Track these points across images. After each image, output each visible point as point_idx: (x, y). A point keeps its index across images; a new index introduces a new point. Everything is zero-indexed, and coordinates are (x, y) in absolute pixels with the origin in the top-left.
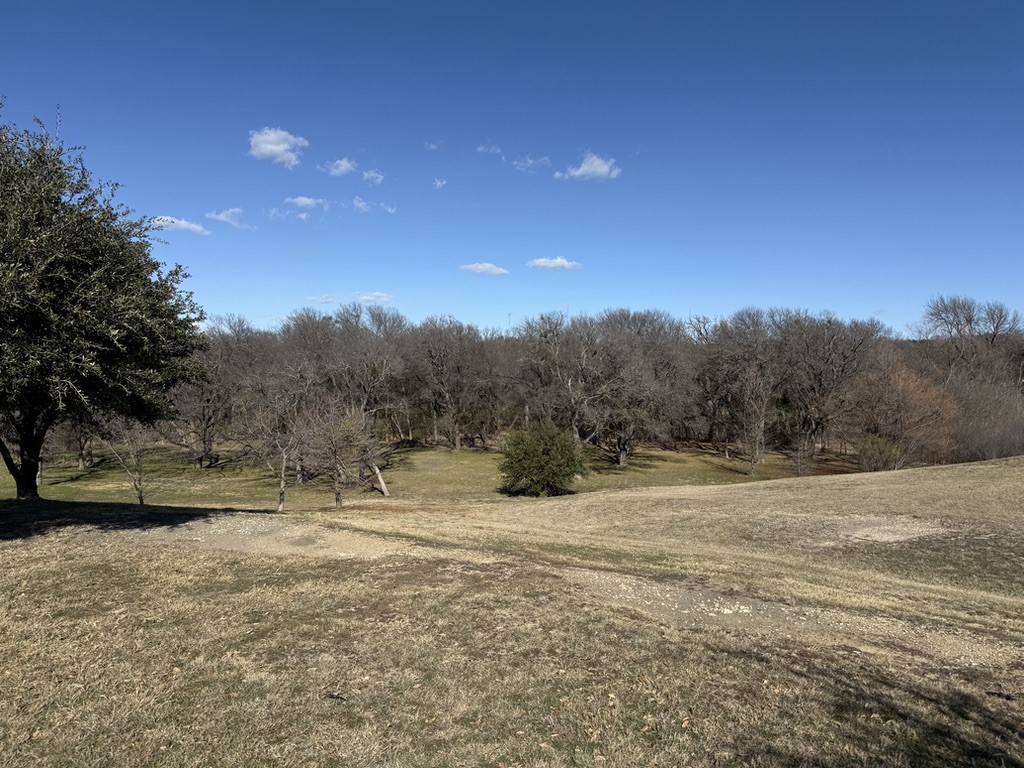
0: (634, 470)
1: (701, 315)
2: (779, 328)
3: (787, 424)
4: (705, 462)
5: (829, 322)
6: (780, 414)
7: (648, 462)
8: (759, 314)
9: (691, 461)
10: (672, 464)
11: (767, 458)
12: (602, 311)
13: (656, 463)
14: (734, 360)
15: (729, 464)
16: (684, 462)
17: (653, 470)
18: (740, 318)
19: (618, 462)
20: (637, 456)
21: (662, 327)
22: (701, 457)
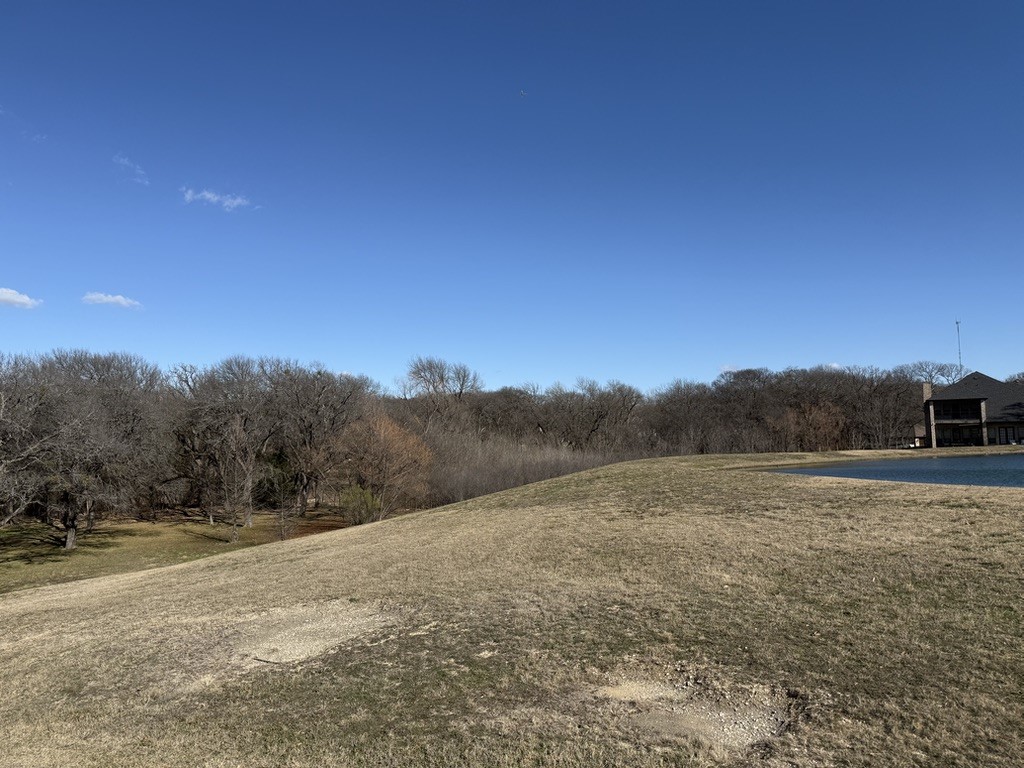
0: (86, 553)
1: (187, 364)
2: (270, 379)
3: (275, 481)
4: (185, 531)
5: (319, 373)
6: (268, 471)
7: (110, 540)
8: (248, 363)
9: (168, 531)
10: (141, 539)
11: (255, 520)
12: (50, 351)
13: (119, 540)
14: (216, 412)
15: (211, 532)
16: (158, 534)
17: (112, 550)
18: (229, 366)
19: (64, 544)
20: (96, 532)
21: (132, 374)
22: (181, 527)
